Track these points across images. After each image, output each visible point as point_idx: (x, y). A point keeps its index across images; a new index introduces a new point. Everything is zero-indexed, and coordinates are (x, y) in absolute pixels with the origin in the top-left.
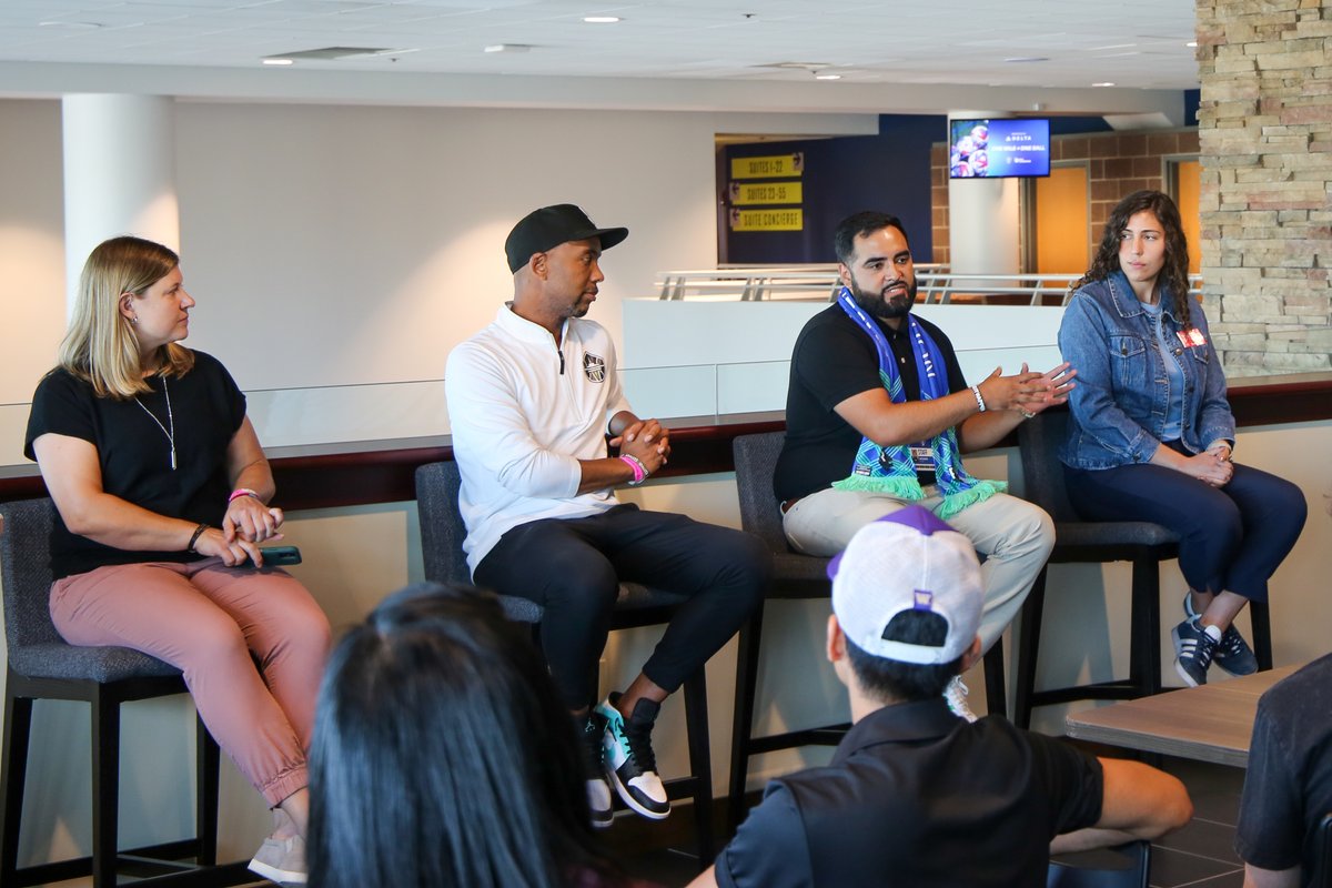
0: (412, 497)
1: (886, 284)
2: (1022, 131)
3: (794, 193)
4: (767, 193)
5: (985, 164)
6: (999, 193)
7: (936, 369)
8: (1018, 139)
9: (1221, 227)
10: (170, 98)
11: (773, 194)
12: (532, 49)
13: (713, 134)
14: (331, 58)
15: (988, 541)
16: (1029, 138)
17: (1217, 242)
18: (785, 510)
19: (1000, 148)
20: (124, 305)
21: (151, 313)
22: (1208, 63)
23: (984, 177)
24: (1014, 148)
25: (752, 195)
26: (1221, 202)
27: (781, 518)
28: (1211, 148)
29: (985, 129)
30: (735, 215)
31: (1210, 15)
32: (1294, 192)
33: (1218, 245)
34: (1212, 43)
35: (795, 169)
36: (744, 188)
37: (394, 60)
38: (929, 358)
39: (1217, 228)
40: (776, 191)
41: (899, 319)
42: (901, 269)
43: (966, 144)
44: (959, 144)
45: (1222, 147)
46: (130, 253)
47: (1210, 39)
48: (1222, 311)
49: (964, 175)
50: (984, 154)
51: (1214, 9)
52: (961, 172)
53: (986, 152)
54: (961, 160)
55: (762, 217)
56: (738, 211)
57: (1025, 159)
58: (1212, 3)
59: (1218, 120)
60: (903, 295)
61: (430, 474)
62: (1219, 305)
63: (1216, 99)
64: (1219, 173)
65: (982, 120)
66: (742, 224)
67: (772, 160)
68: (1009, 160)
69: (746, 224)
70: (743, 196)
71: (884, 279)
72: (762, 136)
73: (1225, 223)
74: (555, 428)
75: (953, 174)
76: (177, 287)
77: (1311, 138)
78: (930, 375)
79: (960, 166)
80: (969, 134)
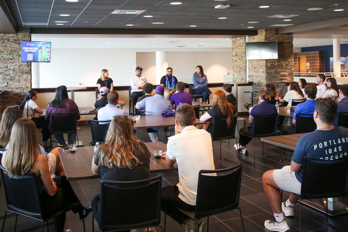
0: (128, 90)
10: (167, 52)
20: (104, 74)
21: (106, 75)
32: (238, 64)
37: (189, 47)
46: (104, 70)
60: (171, 74)
61: (129, 88)
74: (138, 84)
76: (107, 73)
77: (240, 59)
78: (173, 81)
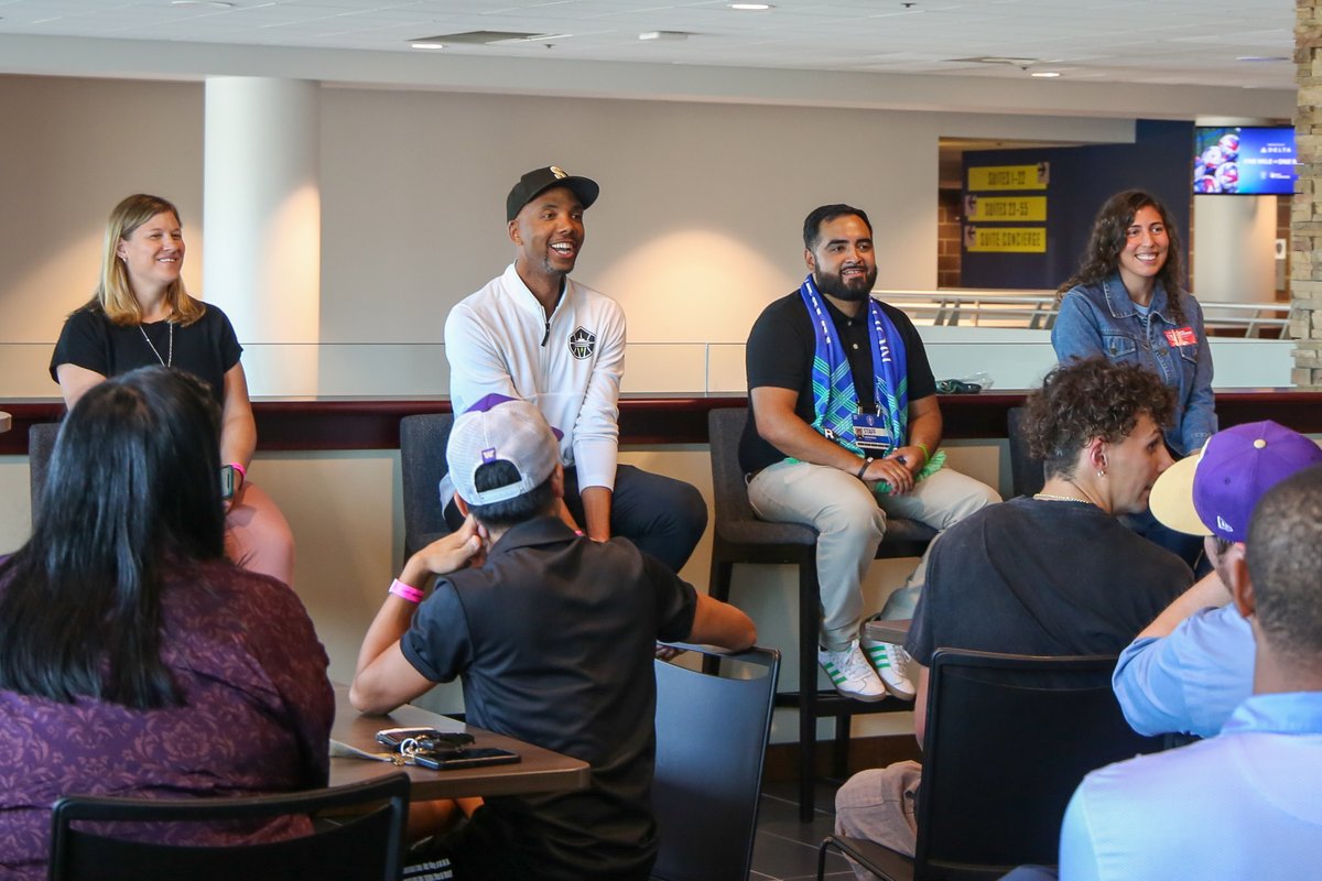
0: (397, 446)
1: (845, 265)
2: (1280, 142)
3: (1038, 209)
4: (1007, 207)
5: (1235, 179)
6: (1252, 214)
7: (894, 354)
8: (1275, 150)
9: (1312, 239)
10: (316, 84)
11: (1015, 209)
12: (690, 37)
13: (937, 138)
14: (483, 42)
15: (935, 517)
16: (1289, 150)
17: (1308, 254)
18: (750, 479)
19: (1253, 161)
22: (1306, 66)
23: (1233, 194)
24: (1270, 162)
25: (989, 213)
26: (1314, 212)
27: (746, 488)
28: (1306, 155)
29: (1236, 138)
30: (971, 233)
31: (1309, 16)
33: (1309, 258)
34: (1310, 45)
35: (1040, 182)
36: (981, 202)
37: (549, 46)
38: (885, 345)
39: (1308, 240)
40: (1018, 207)
41: (858, 303)
42: (862, 254)
43: (1212, 155)
44: (1204, 154)
45: (1317, 155)
47: (1308, 41)
48: (1311, 327)
49: (1210, 190)
50: (1234, 167)
51: (1313, 9)
52: (1207, 188)
53: (1237, 164)
54: (1207, 173)
55: (1000, 237)
56: (974, 229)
57: (1284, 174)
58: (1311, 4)
59: (1313, 126)
60: (861, 278)
62: (1308, 320)
63: (1312, 104)
64: (1312, 182)
65: (1233, 128)
66: (979, 243)
67: (1014, 170)
68: (1263, 175)
69: (982, 244)
70: (979, 211)
71: (843, 261)
72: (999, 142)
73: (1317, 234)
75: (1196, 189)
78: (884, 360)
79: (1205, 181)
80: (1217, 143)
